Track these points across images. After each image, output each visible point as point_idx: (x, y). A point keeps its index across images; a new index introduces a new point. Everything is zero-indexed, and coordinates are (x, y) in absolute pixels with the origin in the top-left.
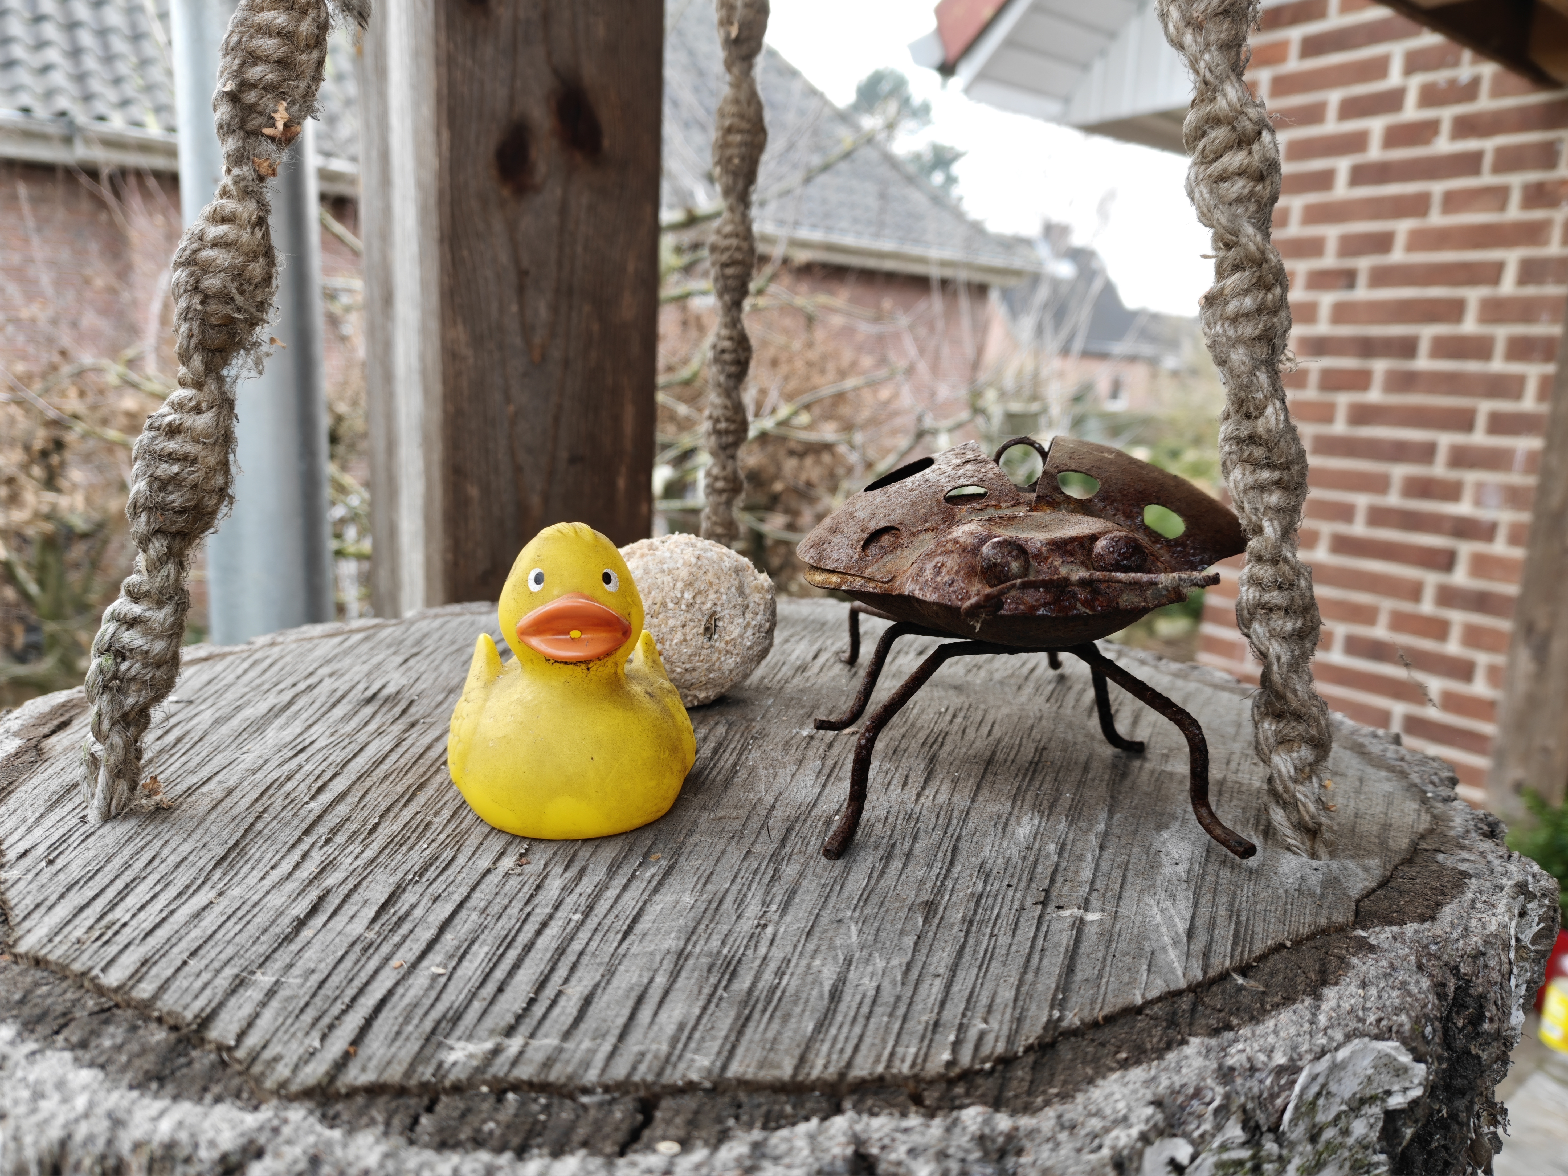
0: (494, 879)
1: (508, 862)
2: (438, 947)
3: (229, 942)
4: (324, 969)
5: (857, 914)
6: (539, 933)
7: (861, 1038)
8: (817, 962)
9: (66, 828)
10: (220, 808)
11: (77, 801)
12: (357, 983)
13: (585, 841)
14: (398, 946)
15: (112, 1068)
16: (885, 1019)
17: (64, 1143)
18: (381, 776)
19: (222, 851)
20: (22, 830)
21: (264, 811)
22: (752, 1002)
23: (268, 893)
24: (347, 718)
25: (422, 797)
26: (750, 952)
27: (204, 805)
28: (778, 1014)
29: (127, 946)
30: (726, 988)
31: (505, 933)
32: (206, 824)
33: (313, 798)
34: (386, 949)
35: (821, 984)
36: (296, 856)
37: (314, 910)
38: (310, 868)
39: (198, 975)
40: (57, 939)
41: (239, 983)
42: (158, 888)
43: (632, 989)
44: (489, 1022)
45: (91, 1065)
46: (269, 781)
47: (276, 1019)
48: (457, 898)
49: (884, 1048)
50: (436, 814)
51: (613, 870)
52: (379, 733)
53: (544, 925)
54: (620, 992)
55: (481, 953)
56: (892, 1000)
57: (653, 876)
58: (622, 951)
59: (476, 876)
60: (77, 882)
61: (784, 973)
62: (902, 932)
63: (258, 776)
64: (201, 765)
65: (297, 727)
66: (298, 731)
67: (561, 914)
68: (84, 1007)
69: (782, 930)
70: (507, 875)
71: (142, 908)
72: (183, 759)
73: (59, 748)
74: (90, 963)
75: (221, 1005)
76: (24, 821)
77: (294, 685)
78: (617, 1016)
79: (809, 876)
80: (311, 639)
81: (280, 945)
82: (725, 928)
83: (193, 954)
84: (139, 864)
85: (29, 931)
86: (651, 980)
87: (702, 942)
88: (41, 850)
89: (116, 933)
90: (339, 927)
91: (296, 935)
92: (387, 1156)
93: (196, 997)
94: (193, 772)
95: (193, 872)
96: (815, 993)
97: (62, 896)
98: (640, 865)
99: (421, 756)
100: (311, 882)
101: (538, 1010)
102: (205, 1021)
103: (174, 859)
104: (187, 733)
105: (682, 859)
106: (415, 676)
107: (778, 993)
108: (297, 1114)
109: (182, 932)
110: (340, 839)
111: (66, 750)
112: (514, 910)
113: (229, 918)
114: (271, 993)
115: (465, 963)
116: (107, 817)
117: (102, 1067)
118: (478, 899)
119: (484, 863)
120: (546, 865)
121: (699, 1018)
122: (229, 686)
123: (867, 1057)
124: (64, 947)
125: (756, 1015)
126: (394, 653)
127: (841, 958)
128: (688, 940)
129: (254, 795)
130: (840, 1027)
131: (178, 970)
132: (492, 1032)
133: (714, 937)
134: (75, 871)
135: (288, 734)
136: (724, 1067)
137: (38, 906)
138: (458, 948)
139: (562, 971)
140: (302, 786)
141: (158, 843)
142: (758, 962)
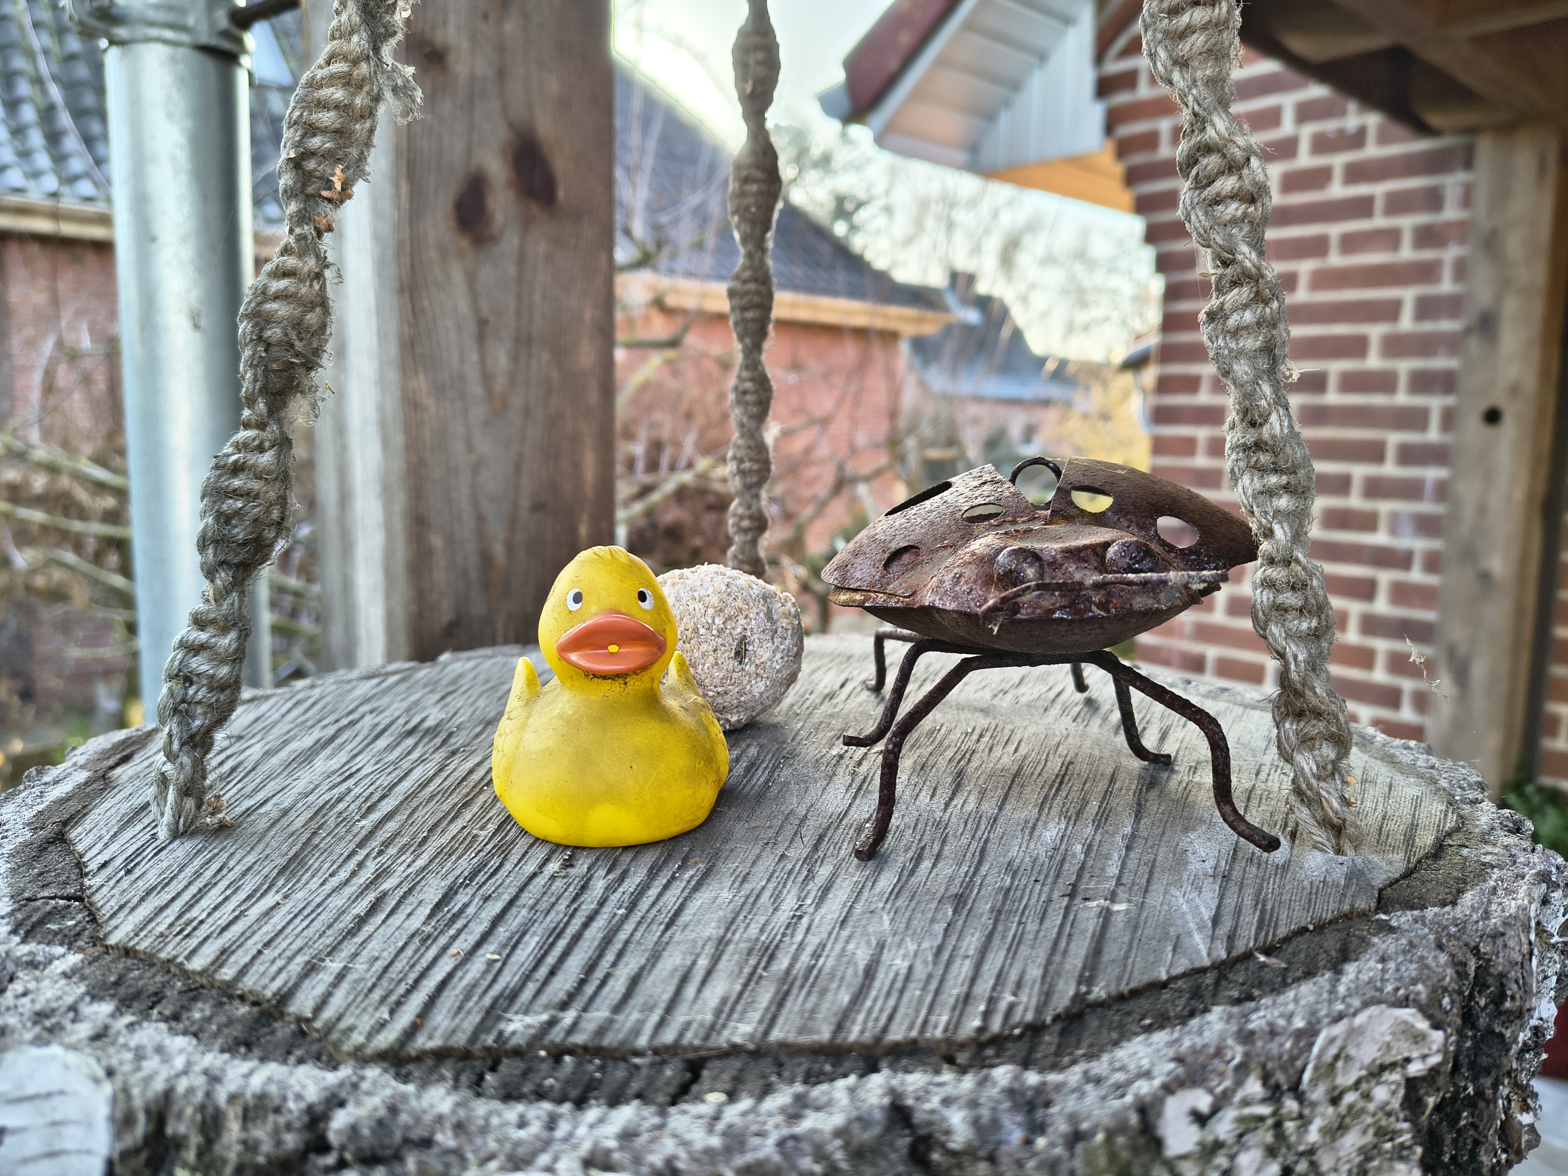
0: (541, 881)
1: (553, 866)
2: (491, 939)
3: (297, 936)
4: (387, 957)
5: (888, 906)
6: (586, 925)
7: (895, 1009)
8: (851, 946)
9: (140, 844)
10: (278, 826)
11: (146, 821)
12: (419, 968)
13: (626, 848)
14: (454, 938)
15: (204, 1036)
16: (918, 993)
17: (168, 1094)
18: (428, 796)
19: (283, 861)
20: (99, 846)
21: (320, 828)
22: (790, 980)
23: (329, 895)
24: (390, 748)
25: (468, 815)
26: (787, 939)
27: (263, 824)
28: (816, 989)
29: (206, 939)
30: (765, 968)
31: (554, 925)
32: (267, 839)
33: (363, 817)
34: (443, 941)
35: (856, 964)
36: (352, 865)
37: (373, 909)
38: (367, 874)
39: (273, 961)
40: (142, 934)
41: (311, 969)
42: (228, 892)
43: (676, 970)
44: (543, 999)
45: (185, 1033)
46: (321, 802)
47: (347, 997)
48: (506, 897)
49: (917, 1017)
50: (482, 828)
51: (653, 873)
52: (422, 760)
53: (591, 919)
54: (665, 973)
55: (531, 943)
56: (924, 977)
57: (692, 877)
58: (665, 939)
59: (524, 879)
60: (155, 888)
61: (820, 956)
62: (933, 920)
63: (311, 798)
64: (256, 790)
65: (343, 757)
66: (344, 760)
67: (607, 910)
68: (173, 987)
69: (817, 921)
70: (553, 878)
71: (216, 908)
72: (239, 786)
73: (125, 778)
74: (174, 953)
75: (297, 986)
76: (100, 838)
77: (337, 721)
78: (663, 992)
79: (842, 876)
80: (349, 681)
81: (344, 938)
82: (762, 919)
83: (267, 945)
84: (209, 874)
85: (116, 927)
86: (694, 963)
87: (741, 930)
88: (119, 861)
89: (195, 929)
90: (398, 923)
91: (359, 930)
92: (458, 1105)
93: (273, 979)
94: (250, 796)
95: (258, 879)
96: (850, 971)
97: (143, 899)
98: (679, 868)
99: (464, 779)
100: (367, 887)
101: (589, 990)
102: (284, 997)
103: (239, 869)
104: (240, 763)
105: (719, 864)
106: (452, 712)
107: (815, 972)
108: (373, 1073)
109: (255, 927)
110: (392, 851)
111: (131, 779)
112: (562, 906)
113: (296, 916)
114: (341, 977)
115: (518, 952)
116: (176, 835)
117: (195, 1035)
118: (527, 898)
119: (530, 867)
120: (589, 869)
121: (741, 994)
122: (275, 724)
123: (901, 1024)
124: (150, 940)
125: (795, 991)
126: (431, 692)
127: (874, 943)
128: (727, 929)
129: (308, 815)
130: (875, 1000)
131: (254, 958)
132: (546, 1007)
133: (752, 926)
134: (152, 878)
135: (335, 763)
136: (766, 1033)
137: (121, 907)
138: (510, 938)
139: (610, 957)
140: (352, 807)
141: (224, 856)
142: (795, 946)
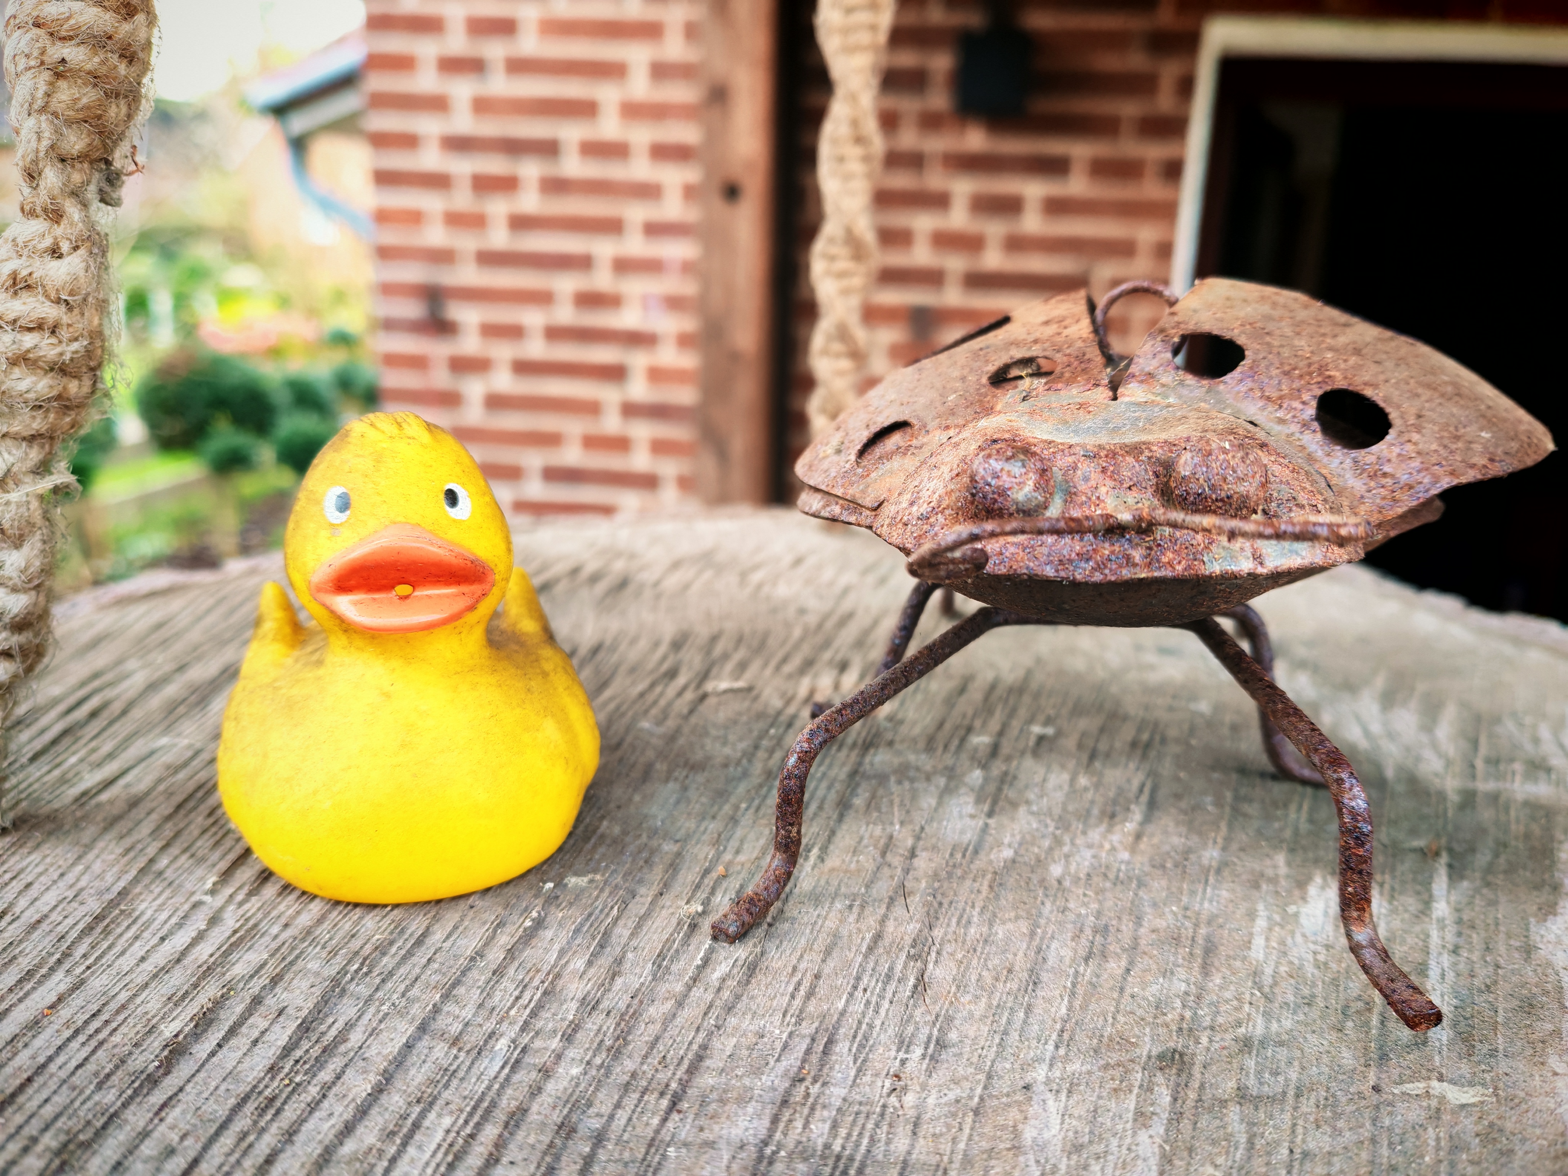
94: (98, 767)
129: (168, 808)
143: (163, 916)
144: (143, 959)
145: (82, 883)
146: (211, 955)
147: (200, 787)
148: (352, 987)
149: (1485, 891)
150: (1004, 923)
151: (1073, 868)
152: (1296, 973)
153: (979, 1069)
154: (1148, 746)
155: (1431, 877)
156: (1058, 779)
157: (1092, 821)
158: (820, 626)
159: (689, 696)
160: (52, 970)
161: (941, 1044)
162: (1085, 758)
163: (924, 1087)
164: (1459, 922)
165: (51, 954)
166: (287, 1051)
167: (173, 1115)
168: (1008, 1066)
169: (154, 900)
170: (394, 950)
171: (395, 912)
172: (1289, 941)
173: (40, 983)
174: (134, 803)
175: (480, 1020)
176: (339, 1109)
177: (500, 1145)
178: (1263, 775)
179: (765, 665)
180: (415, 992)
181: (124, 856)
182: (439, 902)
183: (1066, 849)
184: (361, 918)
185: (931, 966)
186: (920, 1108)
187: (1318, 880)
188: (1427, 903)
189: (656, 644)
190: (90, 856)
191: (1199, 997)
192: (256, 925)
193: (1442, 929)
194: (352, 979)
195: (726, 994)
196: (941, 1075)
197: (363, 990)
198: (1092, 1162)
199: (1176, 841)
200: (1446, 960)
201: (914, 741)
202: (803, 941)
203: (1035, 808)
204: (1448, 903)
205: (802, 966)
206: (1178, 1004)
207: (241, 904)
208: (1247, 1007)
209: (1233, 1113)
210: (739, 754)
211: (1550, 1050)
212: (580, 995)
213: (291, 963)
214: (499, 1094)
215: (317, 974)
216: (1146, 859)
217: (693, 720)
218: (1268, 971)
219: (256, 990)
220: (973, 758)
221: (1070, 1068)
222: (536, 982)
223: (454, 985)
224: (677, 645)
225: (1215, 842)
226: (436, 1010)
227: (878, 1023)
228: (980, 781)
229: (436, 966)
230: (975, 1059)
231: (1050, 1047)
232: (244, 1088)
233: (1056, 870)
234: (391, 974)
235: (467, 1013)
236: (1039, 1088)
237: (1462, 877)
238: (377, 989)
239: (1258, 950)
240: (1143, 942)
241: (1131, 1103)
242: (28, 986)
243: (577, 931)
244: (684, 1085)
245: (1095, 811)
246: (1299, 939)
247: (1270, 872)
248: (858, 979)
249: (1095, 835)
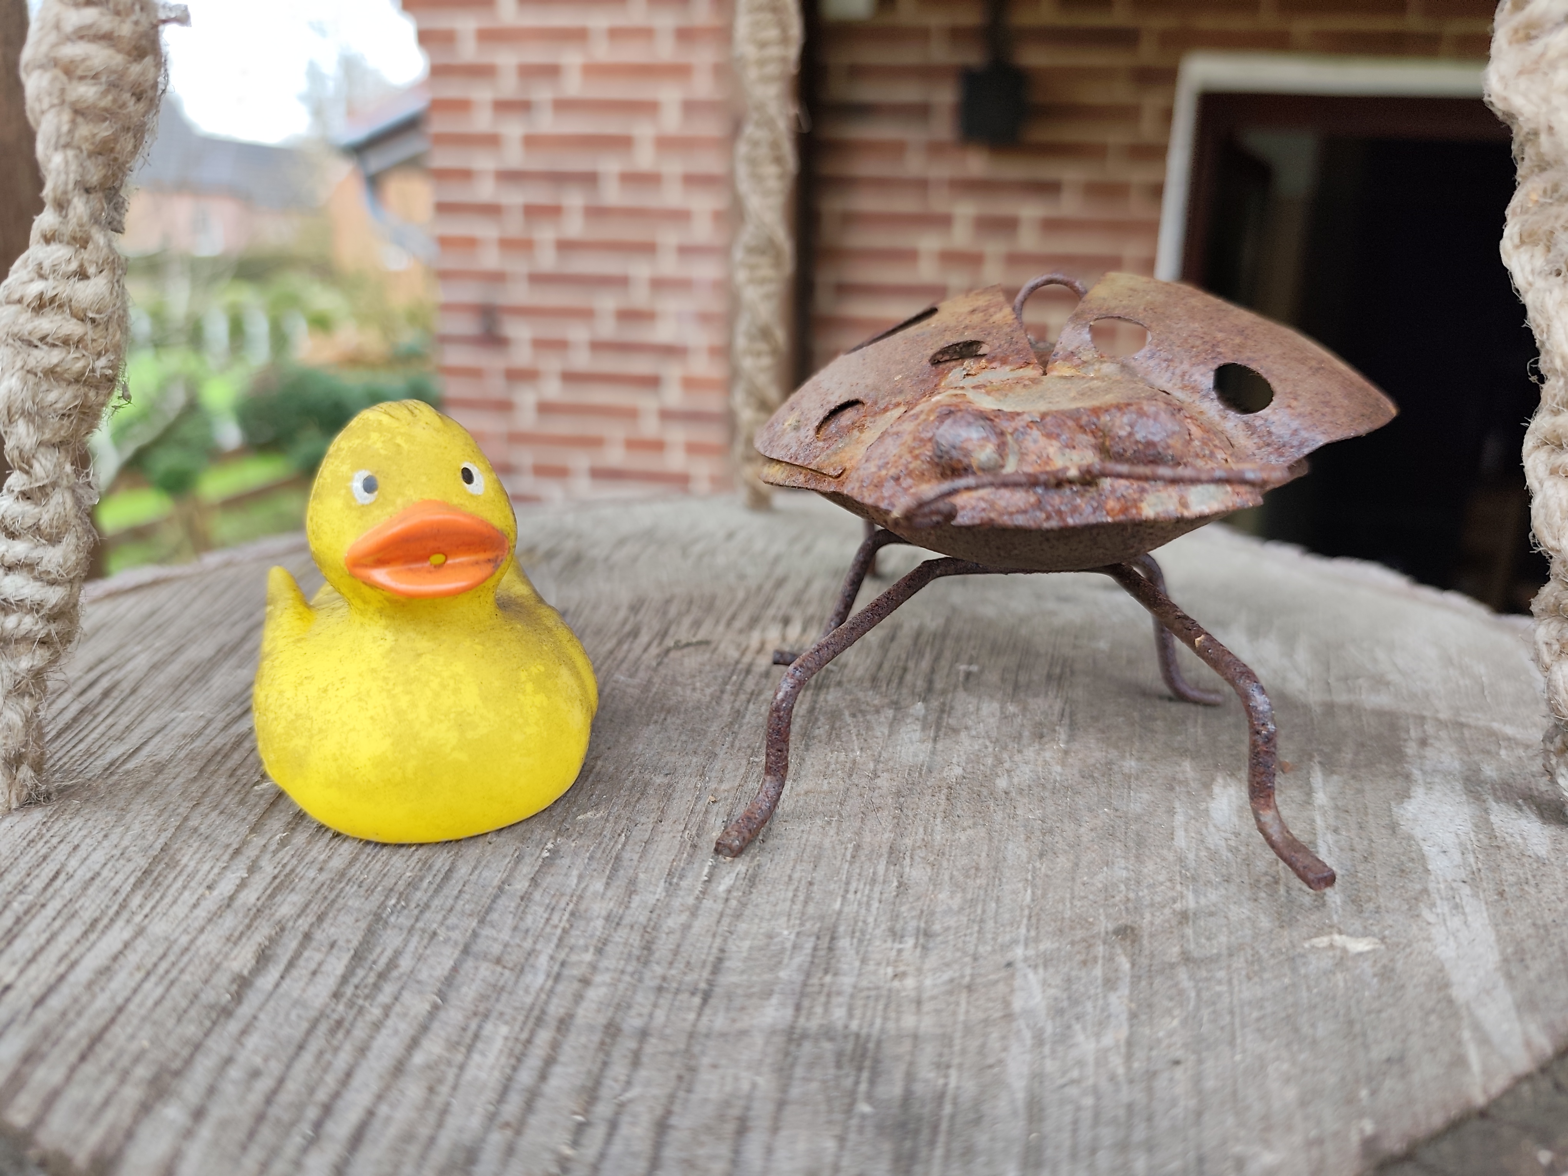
0: (508, 903)
6: (577, 998)
19: (144, 863)
23: (202, 930)
36: (240, 867)
37: (262, 962)
42: (57, 925)
48: (460, 938)
51: (672, 882)
53: (586, 982)
57: (730, 891)
67: (607, 962)
81: (215, 1023)
84: (37, 885)
90: (297, 989)
91: (238, 1005)
100: (258, 912)
103: (82, 875)
113: (147, 974)
129: (192, 771)
141: (64, 850)
143: (206, 867)
144: (195, 906)
145: (125, 843)
146: (258, 899)
147: (217, 753)
148: (392, 919)
149: (1352, 782)
150: (964, 830)
151: (1016, 780)
152: (1213, 855)
153: (965, 953)
154: (1060, 677)
155: (1309, 773)
156: (990, 708)
157: (1025, 741)
158: (760, 588)
159: (654, 650)
160: (112, 921)
161: (928, 934)
162: (1010, 690)
163: (919, 971)
164: (1337, 808)
165: (108, 907)
166: (344, 979)
167: (253, 1041)
168: (989, 948)
169: (195, 853)
170: (425, 884)
171: (420, 851)
172: (1204, 831)
173: (103, 932)
174: (160, 768)
175: (517, 941)
176: (403, 1026)
177: (555, 1046)
178: (1161, 697)
179: (717, 622)
180: (452, 920)
181: (159, 816)
182: (458, 841)
183: (1007, 765)
184: (390, 858)
185: (907, 869)
186: (919, 989)
187: (1220, 780)
188: (1309, 793)
189: (616, 609)
190: (129, 817)
191: (1138, 883)
192: (293, 871)
193: (1324, 814)
194: (392, 912)
195: (733, 903)
196: (932, 960)
197: (405, 921)
198: (1073, 1022)
199: (1098, 755)
200: (1330, 838)
201: (861, 680)
202: (793, 854)
203: (974, 733)
204: (1325, 793)
205: (796, 875)
206: (1122, 887)
207: (275, 853)
208: (1178, 887)
209: (1182, 974)
210: (708, 699)
211: (1421, 905)
212: (604, 913)
213: (333, 901)
214: (546, 1003)
215: (359, 910)
216: (1075, 771)
217: (663, 671)
218: (1191, 856)
219: (306, 927)
220: (913, 693)
221: (1042, 947)
222: (562, 904)
223: (487, 912)
224: (635, 608)
225: (1132, 755)
226: (475, 934)
227: (871, 920)
228: (923, 712)
229: (466, 896)
230: (960, 945)
231: (1023, 930)
232: (313, 1013)
233: (1002, 783)
234: (427, 906)
235: (505, 935)
236: (1020, 965)
237: (1333, 772)
238: (417, 920)
239: (1181, 840)
240: (1085, 839)
241: (1098, 971)
242: (93, 937)
243: (591, 858)
244: (711, 983)
245: (1026, 733)
246: (1212, 829)
247: (1180, 776)
248: (848, 883)
249: (1030, 753)
